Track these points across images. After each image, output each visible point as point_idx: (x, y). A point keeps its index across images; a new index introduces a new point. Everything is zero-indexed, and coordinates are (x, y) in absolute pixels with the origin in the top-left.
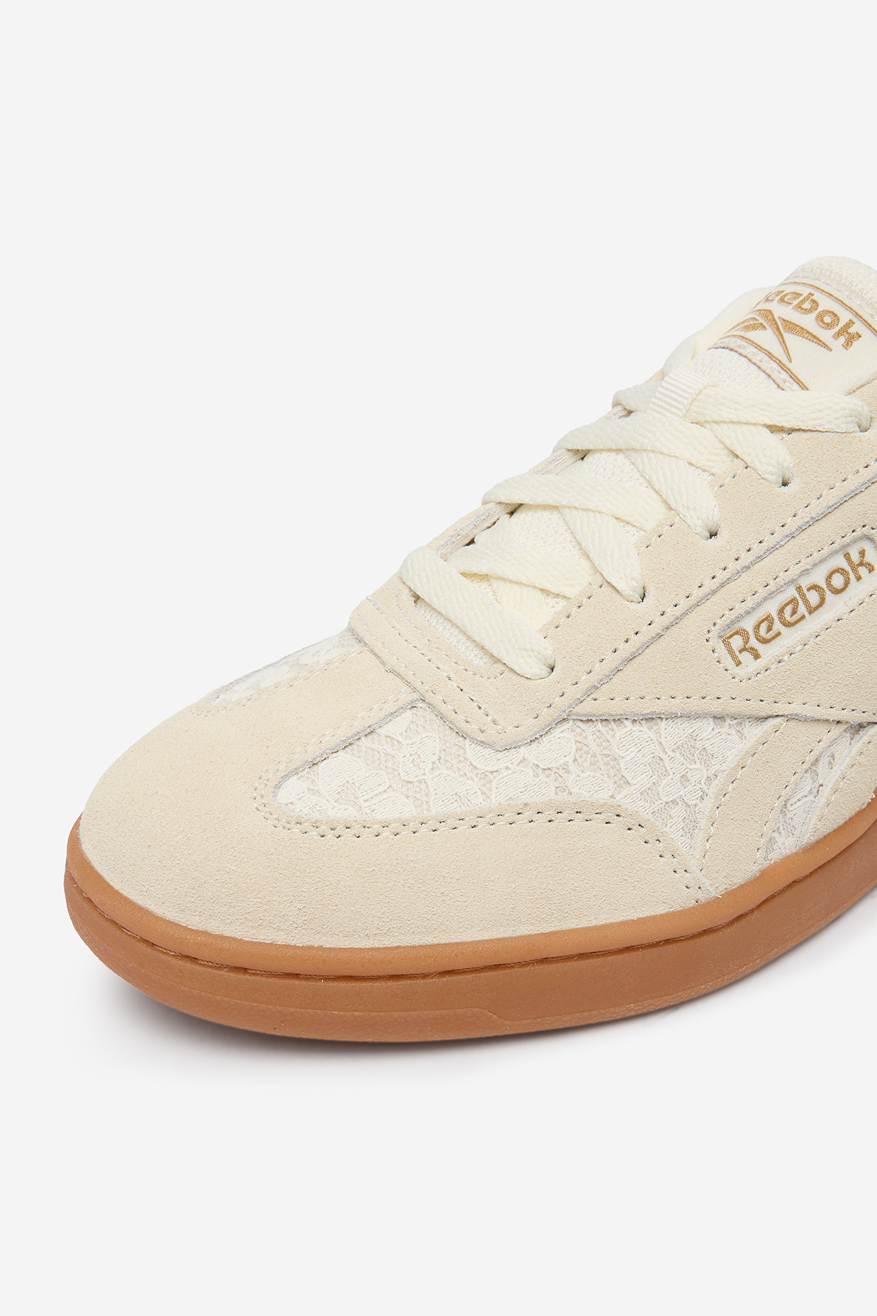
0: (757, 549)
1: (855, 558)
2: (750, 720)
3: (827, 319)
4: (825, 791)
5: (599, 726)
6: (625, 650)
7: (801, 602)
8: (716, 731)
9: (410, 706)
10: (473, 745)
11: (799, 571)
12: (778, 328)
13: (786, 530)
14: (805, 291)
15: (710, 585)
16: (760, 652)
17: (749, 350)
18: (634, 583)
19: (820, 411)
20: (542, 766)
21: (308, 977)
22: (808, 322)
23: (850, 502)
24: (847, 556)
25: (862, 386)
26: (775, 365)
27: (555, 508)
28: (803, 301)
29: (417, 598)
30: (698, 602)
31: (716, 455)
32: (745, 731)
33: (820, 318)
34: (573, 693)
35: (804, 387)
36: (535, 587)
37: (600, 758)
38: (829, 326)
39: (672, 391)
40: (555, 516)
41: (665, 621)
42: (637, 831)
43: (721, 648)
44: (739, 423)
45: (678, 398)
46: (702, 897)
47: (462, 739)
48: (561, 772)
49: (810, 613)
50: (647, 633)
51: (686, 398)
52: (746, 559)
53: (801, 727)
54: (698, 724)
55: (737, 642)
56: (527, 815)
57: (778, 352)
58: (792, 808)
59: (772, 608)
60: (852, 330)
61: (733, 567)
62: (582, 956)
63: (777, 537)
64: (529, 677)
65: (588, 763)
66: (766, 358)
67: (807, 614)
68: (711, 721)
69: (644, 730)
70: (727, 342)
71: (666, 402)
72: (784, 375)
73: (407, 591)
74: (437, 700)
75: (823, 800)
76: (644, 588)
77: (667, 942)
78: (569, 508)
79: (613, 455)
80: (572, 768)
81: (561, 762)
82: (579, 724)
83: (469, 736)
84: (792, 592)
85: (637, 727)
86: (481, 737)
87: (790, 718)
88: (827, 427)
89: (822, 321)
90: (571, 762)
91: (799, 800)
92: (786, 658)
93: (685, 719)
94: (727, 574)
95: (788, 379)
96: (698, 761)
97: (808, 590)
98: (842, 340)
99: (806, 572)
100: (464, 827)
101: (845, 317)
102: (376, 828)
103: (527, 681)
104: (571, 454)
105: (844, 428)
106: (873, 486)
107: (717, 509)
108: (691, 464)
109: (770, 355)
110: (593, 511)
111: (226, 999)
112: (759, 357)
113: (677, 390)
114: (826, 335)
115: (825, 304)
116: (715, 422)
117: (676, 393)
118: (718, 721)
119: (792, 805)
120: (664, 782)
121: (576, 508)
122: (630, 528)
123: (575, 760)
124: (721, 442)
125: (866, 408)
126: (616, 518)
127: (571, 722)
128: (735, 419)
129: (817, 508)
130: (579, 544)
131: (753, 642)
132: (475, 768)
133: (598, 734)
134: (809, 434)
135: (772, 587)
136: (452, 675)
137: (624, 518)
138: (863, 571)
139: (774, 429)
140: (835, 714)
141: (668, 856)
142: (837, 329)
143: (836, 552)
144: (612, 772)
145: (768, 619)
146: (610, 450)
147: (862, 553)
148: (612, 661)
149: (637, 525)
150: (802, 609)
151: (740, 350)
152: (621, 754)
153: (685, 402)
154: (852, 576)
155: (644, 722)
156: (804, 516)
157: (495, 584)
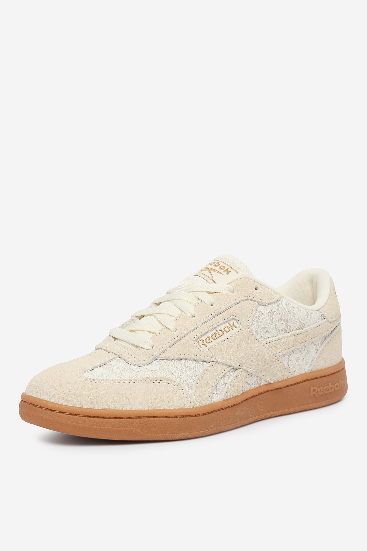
0: (205, 320)
1: (231, 324)
2: (205, 362)
3: (222, 268)
4: (227, 385)
5: (166, 361)
6: (171, 342)
7: (217, 334)
8: (196, 364)
9: (115, 358)
10: (133, 366)
11: (216, 326)
12: (209, 270)
13: (212, 315)
14: (216, 262)
15: (193, 328)
16: (207, 345)
17: (202, 276)
18: (174, 327)
19: (220, 288)
20: (151, 370)
21: (93, 417)
22: (217, 268)
23: (229, 309)
24: (229, 324)
25: (231, 283)
26: (209, 279)
27: (152, 315)
28: (216, 264)
29: (115, 339)
30: (190, 332)
31: (194, 299)
32: (204, 365)
33: (220, 268)
34: (159, 352)
35: (215, 283)
36: (147, 331)
37: (166, 368)
38: (222, 269)
39: (182, 286)
40: (152, 316)
41: (182, 335)
42: (176, 386)
43: (196, 343)
44: (199, 291)
45: (183, 287)
46: (195, 406)
47: (130, 365)
48: (156, 372)
49: (220, 337)
50: (177, 339)
51: (186, 287)
52: (202, 322)
53: (219, 365)
54: (191, 362)
55: (201, 343)
56: (148, 380)
57: (209, 275)
58: (218, 388)
59: (209, 334)
60: (229, 270)
61: (199, 324)
62: (163, 417)
63: (210, 317)
64: (147, 349)
65: (163, 370)
66: (206, 277)
67: (219, 337)
68: (195, 361)
69: (178, 362)
70: (198, 274)
71: (180, 289)
72: (211, 281)
73: (112, 337)
74: (123, 356)
75: (227, 387)
76: (176, 329)
77: (186, 416)
78: (156, 314)
79: (167, 302)
80: (159, 371)
81: (156, 369)
82: (160, 360)
83: (132, 363)
84: (214, 331)
85: (175, 362)
86: (135, 363)
87: (216, 362)
88: (222, 292)
89: (221, 268)
90: (159, 369)
91: (220, 386)
92: (214, 347)
93: (188, 361)
94: (197, 325)
95: (212, 282)
96: (192, 372)
97: (219, 331)
98: (226, 272)
99: (218, 326)
100: (131, 382)
101: (226, 267)
102: (109, 381)
103: (146, 350)
104: (155, 305)
105: (226, 292)
106: (235, 306)
107: (194, 311)
108: (187, 302)
109: (207, 276)
110: (162, 314)
111: (71, 423)
112: (205, 277)
113: (183, 285)
114: (222, 271)
115: (221, 264)
116: (193, 292)
117: (183, 286)
118: (197, 362)
119: (218, 387)
120: (183, 376)
121: (158, 314)
122: (172, 317)
123: (160, 369)
124: (195, 296)
125: (232, 287)
126: (168, 315)
127: (158, 360)
128: (198, 290)
129: (220, 311)
130: (159, 321)
131: (205, 343)
132: (134, 370)
133: (165, 363)
134: (218, 293)
135: (209, 329)
136: (126, 351)
137: (170, 315)
138: (234, 328)
139: (209, 293)
140: (228, 363)
141: (185, 393)
142: (225, 270)
143: (226, 322)
144: (169, 372)
145: (209, 337)
146: (166, 301)
147: (233, 323)
148: (168, 345)
149: (174, 316)
150: (218, 335)
151: (200, 276)
152: (172, 368)
153: (185, 287)
154: (231, 328)
155: (177, 361)
156: (217, 312)
157: (136, 332)
